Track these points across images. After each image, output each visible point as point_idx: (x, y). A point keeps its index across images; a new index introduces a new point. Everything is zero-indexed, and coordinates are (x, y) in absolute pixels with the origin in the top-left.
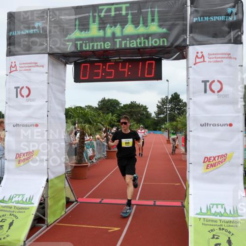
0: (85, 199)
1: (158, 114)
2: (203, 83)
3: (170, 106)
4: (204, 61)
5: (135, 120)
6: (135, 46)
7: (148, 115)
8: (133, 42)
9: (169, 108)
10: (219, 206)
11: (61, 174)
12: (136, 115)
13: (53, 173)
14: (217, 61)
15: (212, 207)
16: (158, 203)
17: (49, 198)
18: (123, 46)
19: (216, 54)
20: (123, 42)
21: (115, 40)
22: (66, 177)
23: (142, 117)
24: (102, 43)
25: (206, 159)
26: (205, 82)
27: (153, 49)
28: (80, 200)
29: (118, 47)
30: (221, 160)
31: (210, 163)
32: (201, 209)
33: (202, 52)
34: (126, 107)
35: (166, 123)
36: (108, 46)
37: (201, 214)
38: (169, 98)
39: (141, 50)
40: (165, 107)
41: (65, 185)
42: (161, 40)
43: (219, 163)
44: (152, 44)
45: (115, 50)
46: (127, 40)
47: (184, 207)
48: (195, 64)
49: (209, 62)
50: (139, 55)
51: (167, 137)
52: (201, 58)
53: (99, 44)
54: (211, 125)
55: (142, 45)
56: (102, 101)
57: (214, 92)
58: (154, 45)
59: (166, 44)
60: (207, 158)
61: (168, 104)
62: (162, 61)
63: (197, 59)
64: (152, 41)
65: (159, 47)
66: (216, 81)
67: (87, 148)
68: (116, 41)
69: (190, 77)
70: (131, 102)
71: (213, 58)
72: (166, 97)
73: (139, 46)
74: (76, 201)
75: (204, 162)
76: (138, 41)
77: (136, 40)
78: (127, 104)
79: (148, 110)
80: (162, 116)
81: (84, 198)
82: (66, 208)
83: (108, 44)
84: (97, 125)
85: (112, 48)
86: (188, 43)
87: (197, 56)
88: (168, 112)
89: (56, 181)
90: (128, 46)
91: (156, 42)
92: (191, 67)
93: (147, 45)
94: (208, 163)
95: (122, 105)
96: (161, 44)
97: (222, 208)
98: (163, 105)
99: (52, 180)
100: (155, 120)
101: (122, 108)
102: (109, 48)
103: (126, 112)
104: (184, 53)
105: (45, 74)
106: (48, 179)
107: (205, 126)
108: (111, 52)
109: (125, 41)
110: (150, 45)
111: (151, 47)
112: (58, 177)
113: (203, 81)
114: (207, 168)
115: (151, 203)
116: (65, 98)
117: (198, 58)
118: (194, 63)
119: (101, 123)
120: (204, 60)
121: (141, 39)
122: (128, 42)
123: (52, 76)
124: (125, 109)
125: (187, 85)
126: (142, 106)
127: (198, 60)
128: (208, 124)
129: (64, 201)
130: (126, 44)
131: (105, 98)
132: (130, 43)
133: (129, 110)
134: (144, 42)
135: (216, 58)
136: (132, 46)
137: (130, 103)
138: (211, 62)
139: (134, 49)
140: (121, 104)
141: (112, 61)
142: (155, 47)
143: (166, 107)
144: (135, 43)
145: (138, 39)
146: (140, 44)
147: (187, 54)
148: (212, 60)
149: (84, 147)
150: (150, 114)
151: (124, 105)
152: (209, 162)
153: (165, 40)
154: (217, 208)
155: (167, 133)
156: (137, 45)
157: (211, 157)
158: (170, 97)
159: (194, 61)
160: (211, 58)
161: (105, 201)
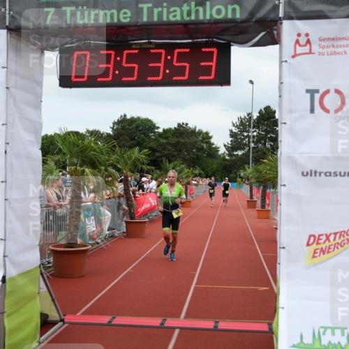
0: (79, 317)
1: (232, 148)
2: (309, 95)
3: (255, 134)
4: (310, 52)
5: (184, 161)
6: (178, 18)
7: (212, 152)
8: (175, 11)
9: (254, 137)
10: (338, 332)
11: (31, 268)
12: (187, 151)
13: (15, 264)
14: (335, 53)
15: (324, 334)
16: (223, 325)
17: (5, 314)
18: (156, 19)
19: (333, 39)
20: (156, 11)
21: (140, 6)
22: (42, 274)
23: (200, 154)
24: (115, 12)
25: (312, 239)
26: (312, 92)
27: (214, 26)
28: (68, 318)
29: (145, 19)
30: (340, 241)
31: (320, 246)
32: (302, 337)
33: (307, 35)
34: (169, 135)
35: (246, 166)
36: (125, 18)
37: (302, 345)
38: (255, 117)
39: (191, 26)
40: (245, 134)
41: (40, 288)
42: (230, 8)
43: (336, 246)
44: (211, 15)
45: (139, 26)
46: (163, 7)
47: (273, 333)
48: (293, 57)
49: (320, 53)
50: (186, 36)
51: (249, 194)
52: (305, 45)
53: (108, 13)
54: (323, 175)
55: (193, 17)
56: (119, 122)
57: (327, 111)
58: (216, 17)
59: (238, 16)
60: (314, 236)
61: (252, 130)
62: (232, 47)
63: (297, 46)
64: (211, 9)
65: (225, 21)
66: (332, 91)
67: (86, 216)
68: (142, 9)
69: (285, 80)
70: (179, 125)
71: (328, 47)
72: (248, 114)
73: (186, 18)
74: (62, 320)
75: (308, 245)
76: (185, 8)
77: (181, 6)
78: (170, 129)
79: (212, 141)
80: (240, 153)
81: (79, 314)
82: (41, 336)
83: (125, 13)
84: (106, 170)
85: (134, 21)
86: (281, 15)
87: (297, 42)
88: (252, 145)
89: (21, 281)
90: (165, 18)
91: (219, 12)
92: (286, 61)
93: (201, 17)
94: (315, 246)
95: (161, 130)
96: (230, 16)
97: (343, 335)
98: (242, 131)
99: (13, 279)
100: (224, 160)
101: (160, 135)
102: (128, 20)
103: (168, 143)
104: (275, 32)
105: (1, 69)
106: (4, 277)
107: (311, 175)
108: (132, 28)
109: (160, 9)
110: (208, 17)
111: (210, 20)
112: (25, 274)
113: (308, 91)
114: (314, 257)
115: (209, 324)
116: (40, 117)
117: (300, 46)
118: (293, 54)
119: (115, 167)
120: (310, 50)
121: (189, 5)
122: (165, 10)
123: (16, 74)
124: (167, 138)
125: (280, 96)
126: (200, 132)
127: (299, 50)
128: (316, 172)
129: (37, 321)
130: (160, 14)
131: (125, 116)
132: (169, 13)
133: (174, 140)
134: (197, 12)
135: (333, 47)
136: (172, 19)
137: (176, 126)
138: (323, 54)
139: (176, 23)
140: (158, 128)
141: (134, 46)
142: (217, 22)
143: (248, 136)
144: (178, 13)
145: (185, 5)
146: (189, 14)
147: (279, 34)
148: (325, 50)
149: (79, 214)
150: (217, 149)
151: (164, 130)
152: (318, 244)
153: (237, 7)
154: (333, 334)
155: (248, 187)
156: (182, 16)
157: (322, 235)
158: (255, 115)
159: (293, 50)
160: (323, 47)
161: (120, 320)
